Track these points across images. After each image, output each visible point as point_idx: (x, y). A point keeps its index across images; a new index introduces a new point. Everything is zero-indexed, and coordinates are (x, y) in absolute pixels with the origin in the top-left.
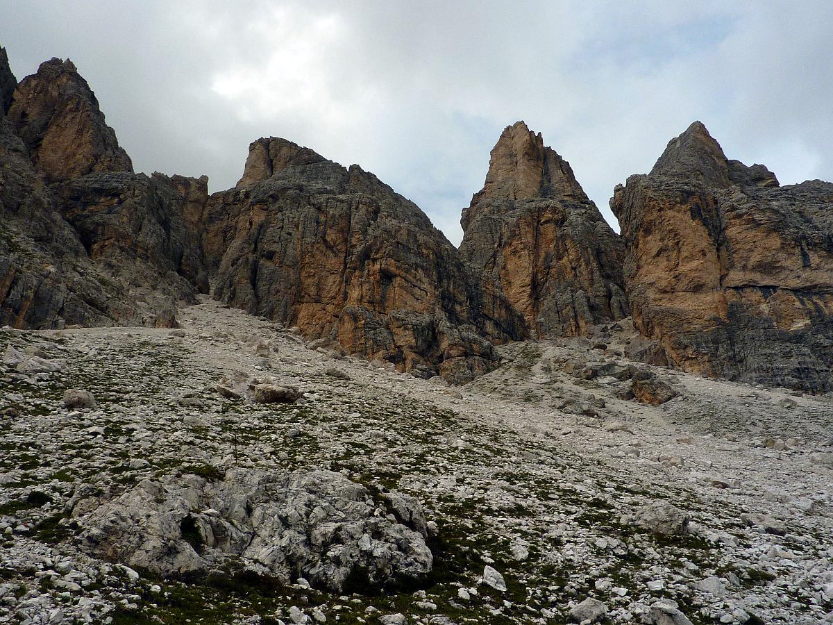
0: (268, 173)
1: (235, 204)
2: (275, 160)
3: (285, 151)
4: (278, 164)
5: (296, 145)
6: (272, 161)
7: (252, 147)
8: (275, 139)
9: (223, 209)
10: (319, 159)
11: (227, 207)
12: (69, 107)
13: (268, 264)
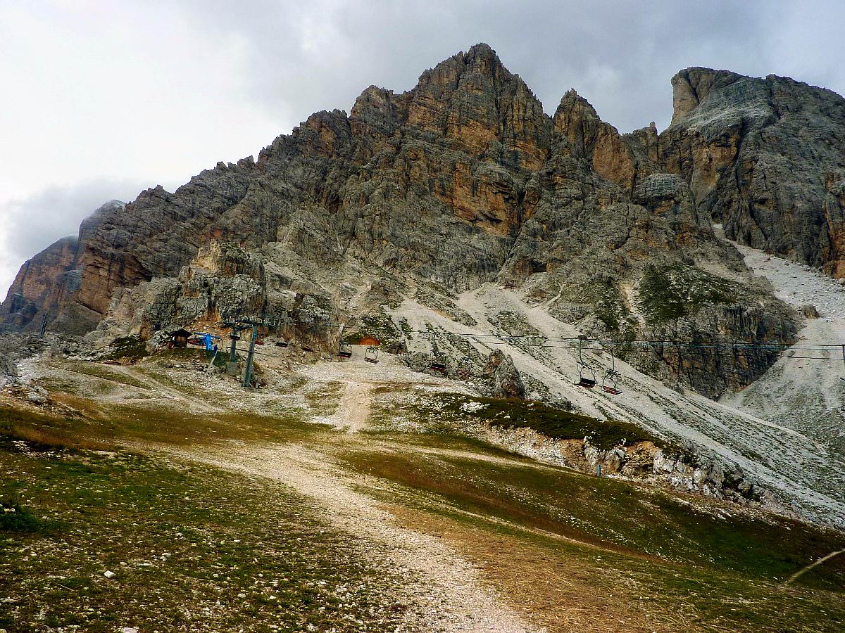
0: (696, 101)
1: (683, 139)
2: (697, 89)
3: (704, 78)
4: (702, 91)
5: (712, 70)
6: (695, 89)
7: (675, 81)
8: (692, 69)
9: (674, 144)
10: (736, 77)
11: (677, 143)
12: (600, 133)
13: (763, 208)
